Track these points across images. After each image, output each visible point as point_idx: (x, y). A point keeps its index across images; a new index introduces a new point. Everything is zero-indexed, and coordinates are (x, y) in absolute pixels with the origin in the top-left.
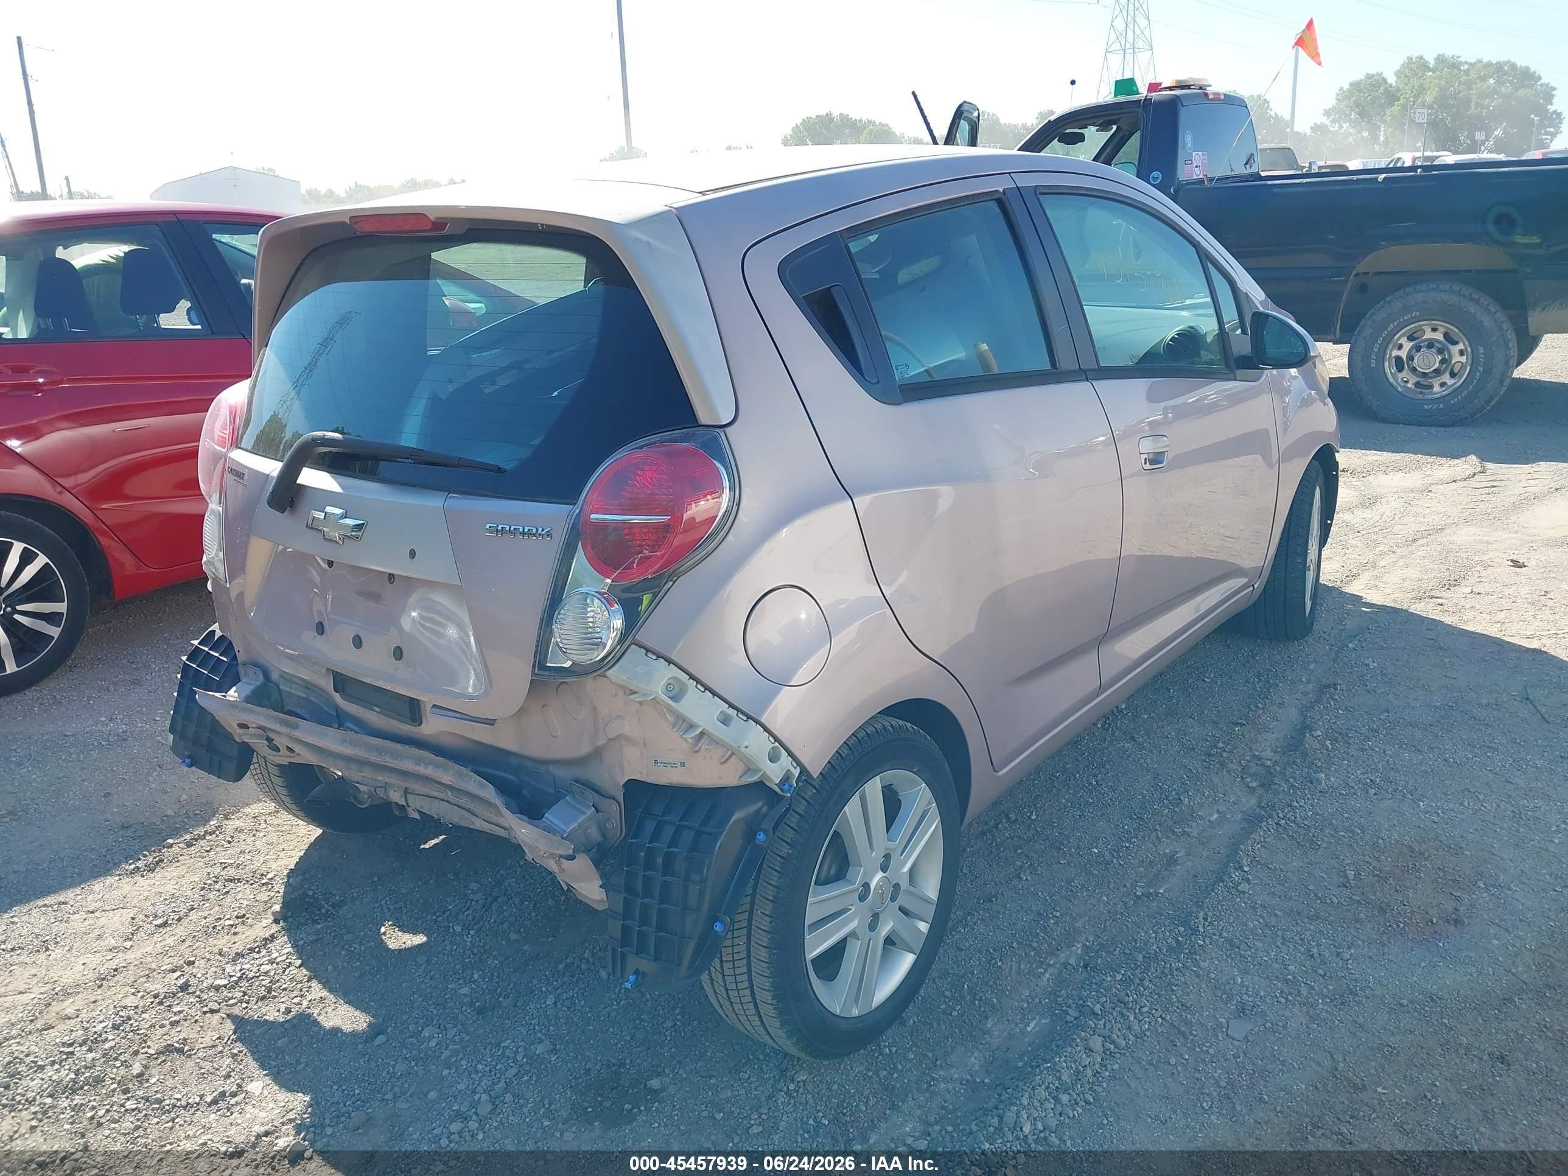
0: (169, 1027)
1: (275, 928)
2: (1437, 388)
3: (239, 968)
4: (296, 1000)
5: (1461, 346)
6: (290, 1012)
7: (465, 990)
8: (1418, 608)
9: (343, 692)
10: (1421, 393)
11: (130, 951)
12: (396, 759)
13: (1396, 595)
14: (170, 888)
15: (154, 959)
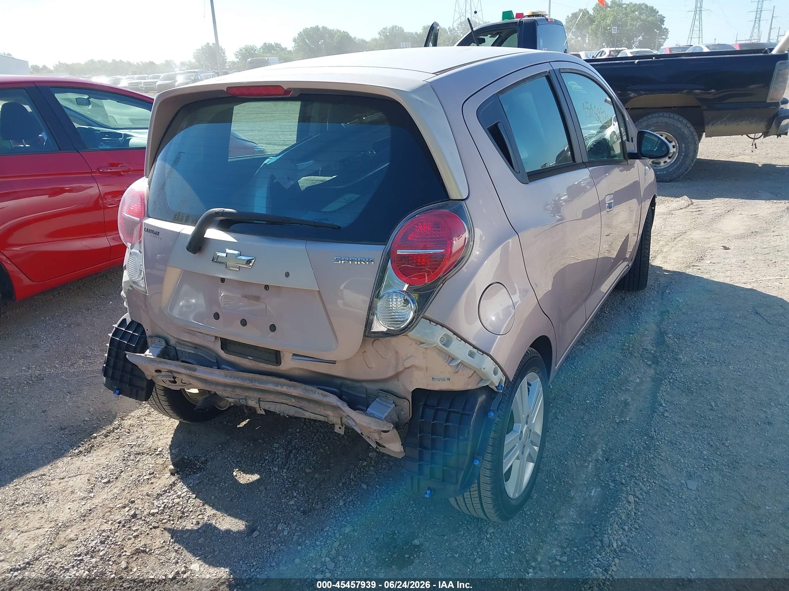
0: (133, 539)
1: (173, 479)
2: (662, 164)
3: (162, 502)
4: (200, 517)
5: (673, 144)
6: (199, 523)
7: (292, 502)
8: (689, 271)
9: (226, 349)
10: (655, 166)
11: (94, 499)
12: (262, 384)
13: (677, 266)
14: (104, 461)
15: (110, 501)
